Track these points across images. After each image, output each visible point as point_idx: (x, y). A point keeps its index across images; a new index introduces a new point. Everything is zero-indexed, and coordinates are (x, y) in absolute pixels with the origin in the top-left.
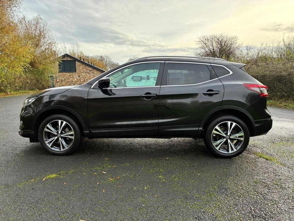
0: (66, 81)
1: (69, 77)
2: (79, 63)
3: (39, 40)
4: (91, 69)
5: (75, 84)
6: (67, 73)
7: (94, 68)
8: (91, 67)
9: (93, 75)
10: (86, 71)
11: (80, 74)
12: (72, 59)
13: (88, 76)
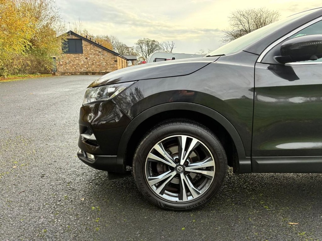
0: (71, 64)
1: (75, 59)
2: (87, 43)
3: (39, 12)
4: (100, 50)
5: (82, 67)
6: (72, 55)
7: (104, 49)
8: (101, 48)
9: (102, 57)
10: (95, 52)
11: (88, 56)
12: (78, 37)
13: (98, 58)
